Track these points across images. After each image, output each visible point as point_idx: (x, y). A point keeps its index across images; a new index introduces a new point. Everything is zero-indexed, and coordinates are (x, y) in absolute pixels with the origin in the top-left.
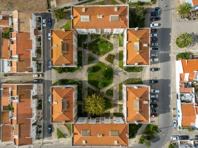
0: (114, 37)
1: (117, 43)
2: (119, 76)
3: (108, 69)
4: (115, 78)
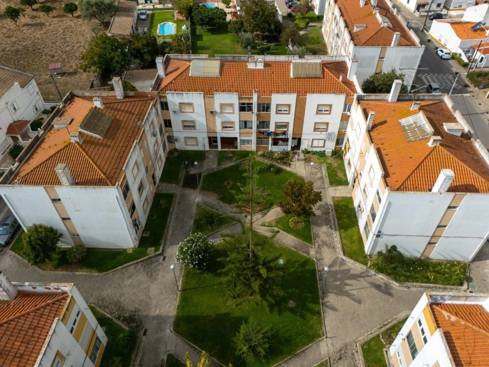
0: (305, 160)
1: (319, 175)
2: (354, 300)
3: (288, 262)
4: (334, 309)
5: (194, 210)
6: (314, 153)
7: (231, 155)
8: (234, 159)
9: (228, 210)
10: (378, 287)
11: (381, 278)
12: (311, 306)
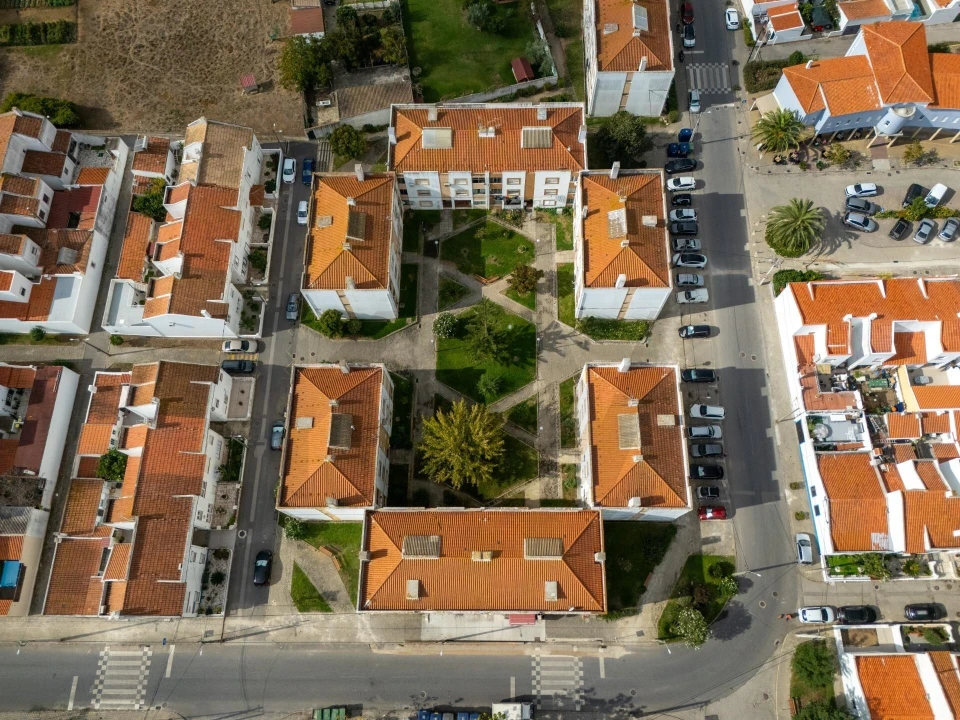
0: (537, 219)
1: (548, 238)
2: (561, 355)
3: (515, 327)
4: (546, 361)
5: (437, 281)
6: (546, 210)
7: (465, 215)
8: (469, 220)
9: (467, 280)
10: (579, 344)
11: (583, 337)
12: (529, 360)
